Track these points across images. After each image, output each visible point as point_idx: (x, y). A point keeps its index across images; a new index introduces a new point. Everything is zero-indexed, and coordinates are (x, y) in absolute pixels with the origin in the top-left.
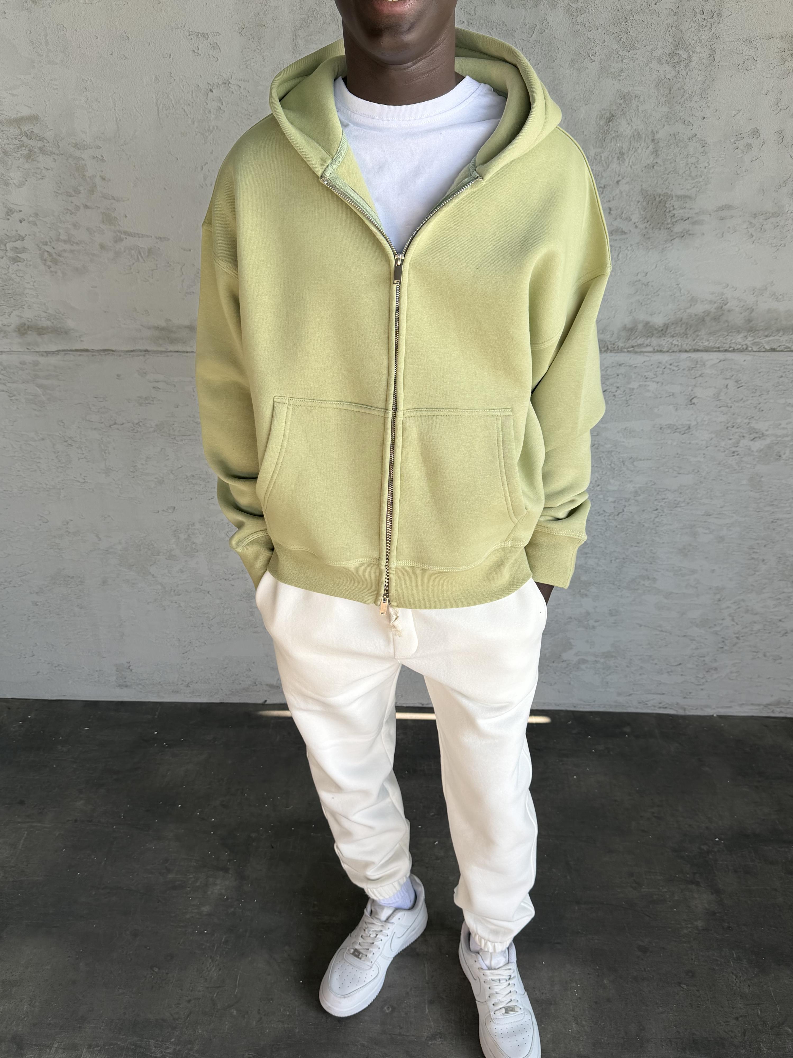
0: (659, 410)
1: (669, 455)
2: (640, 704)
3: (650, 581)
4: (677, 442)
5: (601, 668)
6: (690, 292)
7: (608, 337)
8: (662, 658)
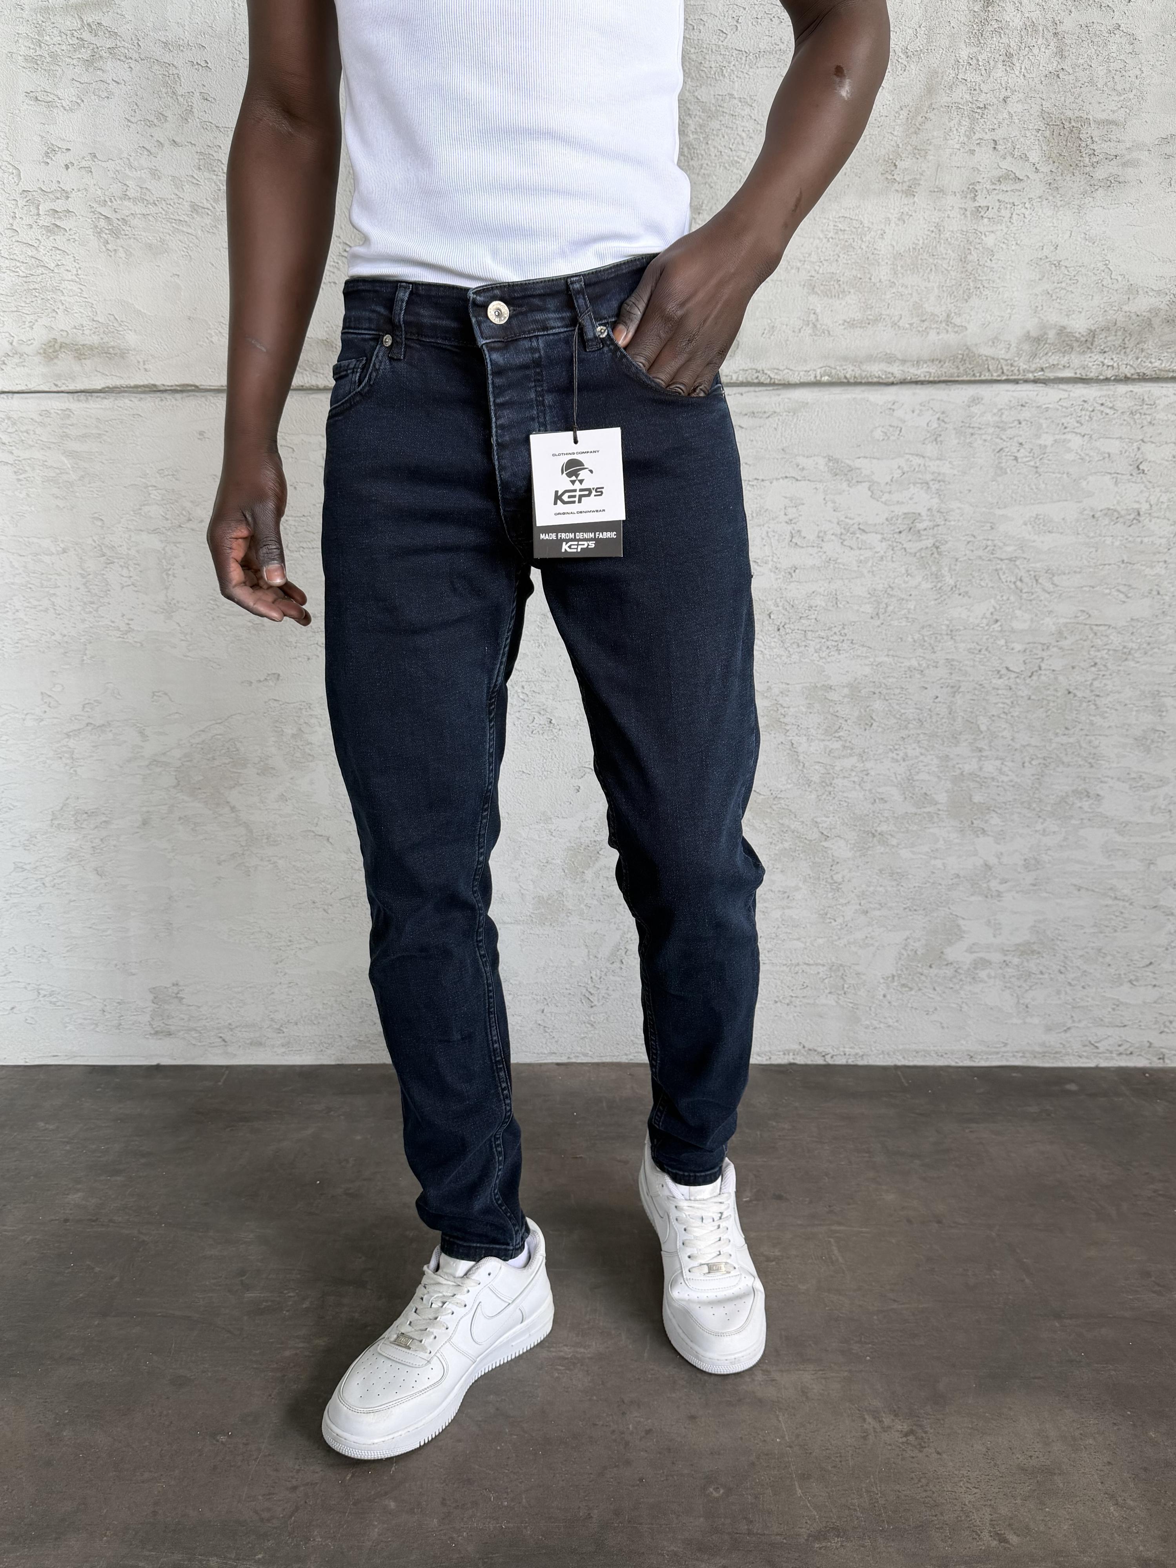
0: (1088, 483)
1: (1109, 564)
2: (1087, 1048)
3: (1091, 802)
4: (1121, 540)
5: (1014, 976)
6: (1127, 277)
7: (1003, 352)
8: (1118, 952)
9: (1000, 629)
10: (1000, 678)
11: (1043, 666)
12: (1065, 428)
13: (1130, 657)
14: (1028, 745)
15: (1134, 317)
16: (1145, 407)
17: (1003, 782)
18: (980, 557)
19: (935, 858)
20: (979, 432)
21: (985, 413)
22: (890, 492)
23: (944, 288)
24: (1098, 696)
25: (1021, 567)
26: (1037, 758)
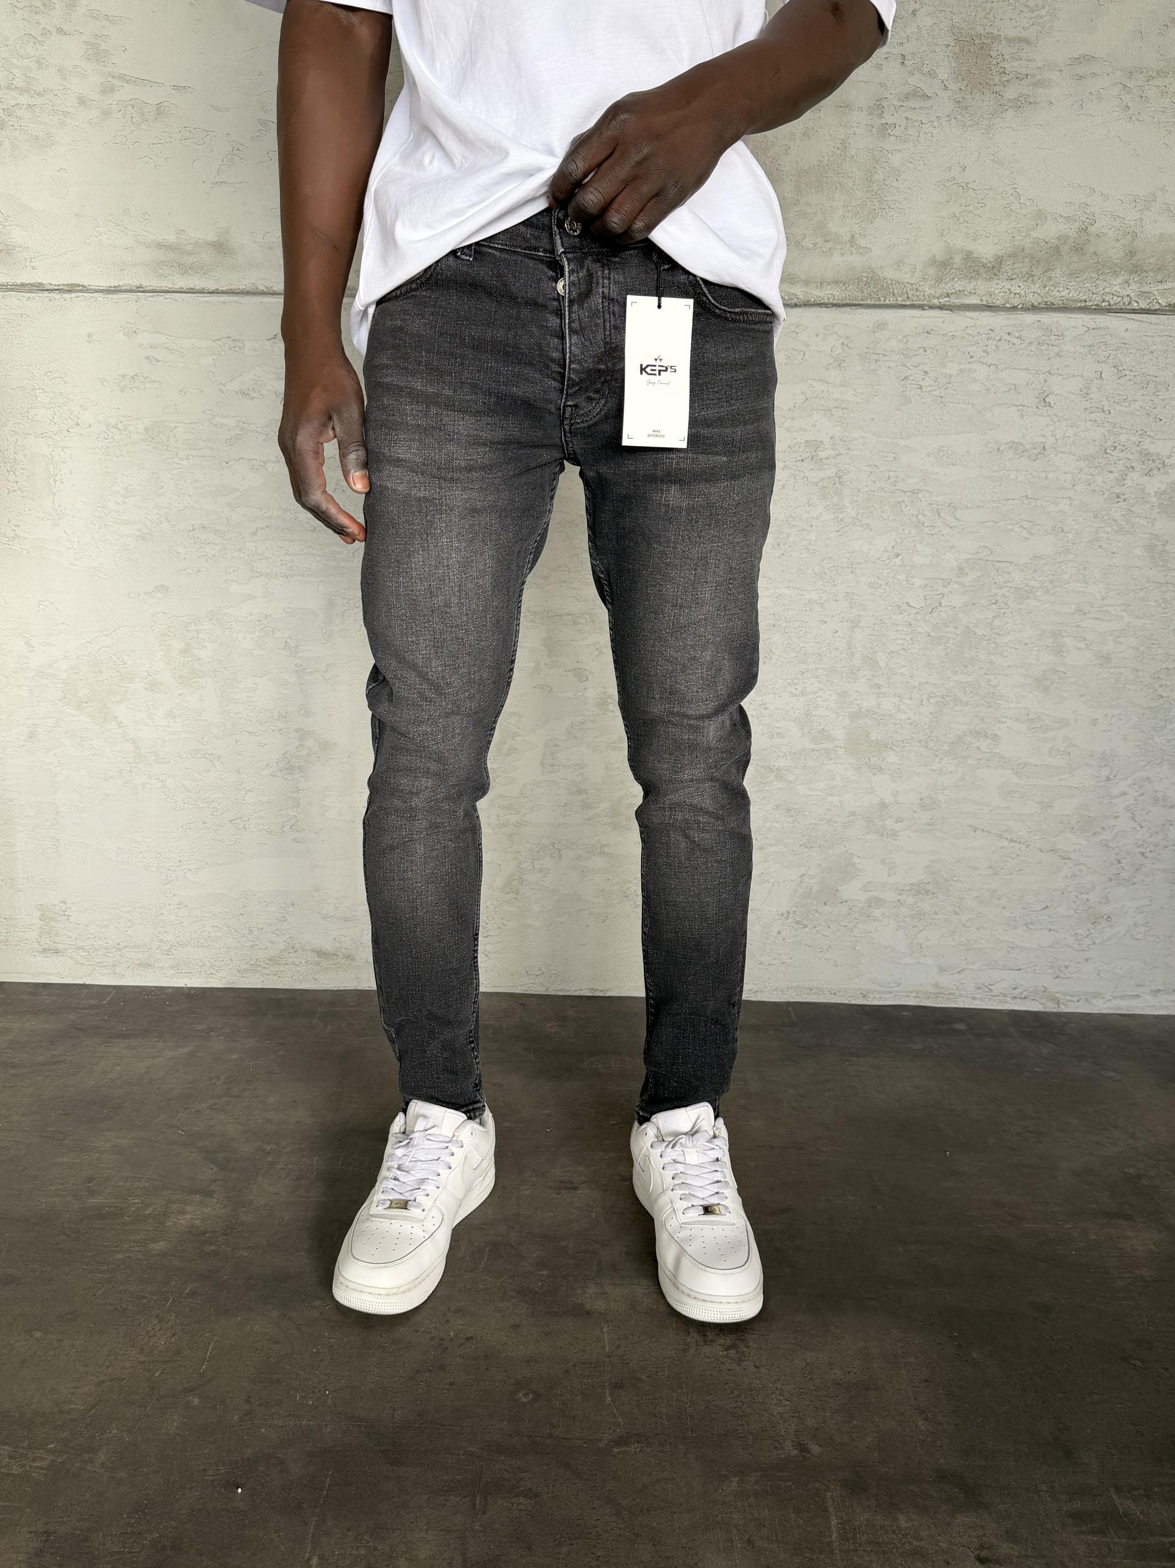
0: (993, 415)
1: (1013, 500)
2: (980, 991)
3: (989, 741)
4: (1025, 475)
5: (908, 916)
6: (1035, 201)
7: (907, 276)
8: (1014, 895)
9: (901, 563)
10: (901, 613)
11: (943, 603)
12: (971, 357)
13: (1031, 595)
14: (926, 683)
15: (1043, 244)
16: (1053, 338)
17: (901, 720)
18: (883, 489)
19: (831, 795)
20: (884, 359)
21: (890, 339)
22: (792, 419)
23: (849, 208)
24: (999, 634)
25: (923, 500)
26: (936, 696)
